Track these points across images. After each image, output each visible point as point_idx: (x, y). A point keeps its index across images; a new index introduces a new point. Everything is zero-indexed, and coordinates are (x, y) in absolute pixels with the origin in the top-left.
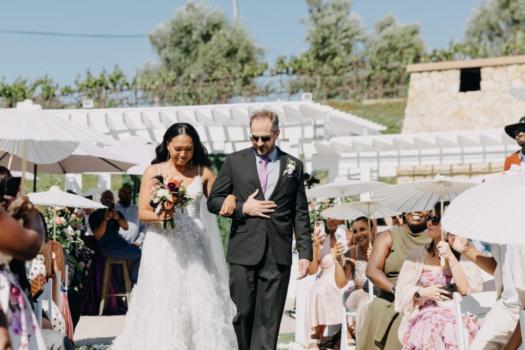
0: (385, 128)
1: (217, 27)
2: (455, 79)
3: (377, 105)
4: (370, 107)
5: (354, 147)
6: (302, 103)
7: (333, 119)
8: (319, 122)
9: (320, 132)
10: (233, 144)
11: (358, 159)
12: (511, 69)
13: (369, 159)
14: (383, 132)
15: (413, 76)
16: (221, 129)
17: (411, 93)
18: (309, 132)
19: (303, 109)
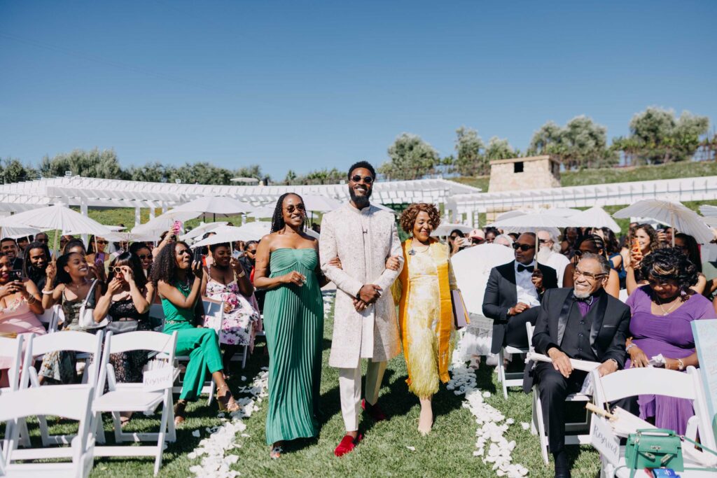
0: (481, 190)
1: (417, 143)
2: (512, 167)
3: (483, 179)
4: (480, 180)
5: (463, 199)
6: (437, 180)
7: (454, 187)
8: (447, 189)
9: (447, 193)
10: (392, 199)
11: (466, 205)
12: (537, 162)
13: (471, 205)
14: (480, 192)
15: (492, 166)
16: (394, 193)
17: (492, 174)
18: (442, 193)
19: (438, 183)
